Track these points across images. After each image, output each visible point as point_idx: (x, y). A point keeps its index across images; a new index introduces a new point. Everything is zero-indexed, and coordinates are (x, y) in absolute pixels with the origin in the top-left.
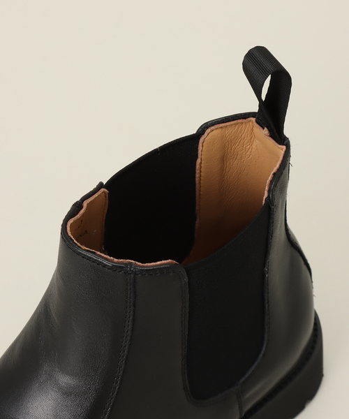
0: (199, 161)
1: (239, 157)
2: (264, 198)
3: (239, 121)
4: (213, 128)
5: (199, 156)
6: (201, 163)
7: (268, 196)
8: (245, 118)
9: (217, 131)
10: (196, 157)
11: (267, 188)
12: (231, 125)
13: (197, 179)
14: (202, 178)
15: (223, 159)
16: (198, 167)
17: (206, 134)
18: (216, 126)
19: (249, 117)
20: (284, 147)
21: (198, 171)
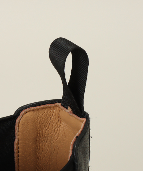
0: (16, 141)
1: (49, 139)
2: (69, 156)
3: (48, 105)
4: (26, 110)
5: (17, 137)
6: (18, 143)
7: (73, 154)
8: (53, 103)
9: (30, 113)
10: (14, 137)
11: (71, 148)
12: (42, 109)
13: (16, 159)
14: (20, 158)
15: (37, 140)
16: (15, 146)
17: (21, 115)
18: (29, 109)
19: (55, 103)
20: (85, 120)
21: (16, 151)
